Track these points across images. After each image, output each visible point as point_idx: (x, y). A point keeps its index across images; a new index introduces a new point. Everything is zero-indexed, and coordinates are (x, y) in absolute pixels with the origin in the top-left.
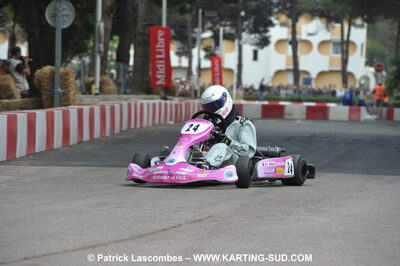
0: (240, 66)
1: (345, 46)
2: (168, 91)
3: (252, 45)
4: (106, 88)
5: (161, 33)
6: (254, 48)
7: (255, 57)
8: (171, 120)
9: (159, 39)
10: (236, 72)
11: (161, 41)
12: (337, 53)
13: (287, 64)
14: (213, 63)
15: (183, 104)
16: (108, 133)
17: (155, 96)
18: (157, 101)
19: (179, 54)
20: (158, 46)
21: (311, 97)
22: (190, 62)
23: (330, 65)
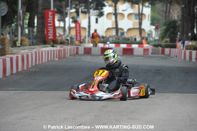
0: (89, 26)
1: (140, 16)
2: (55, 42)
3: (95, 16)
4: (23, 43)
5: (50, 13)
6: (96, 17)
7: (97, 22)
8: (56, 58)
9: (50, 16)
10: (88, 29)
11: (51, 17)
12: (136, 19)
13: (112, 25)
15: (62, 49)
16: (25, 68)
17: (48, 45)
18: (50, 48)
19: (59, 20)
20: (49, 19)
21: (124, 41)
22: (65, 24)
23: (133, 26)
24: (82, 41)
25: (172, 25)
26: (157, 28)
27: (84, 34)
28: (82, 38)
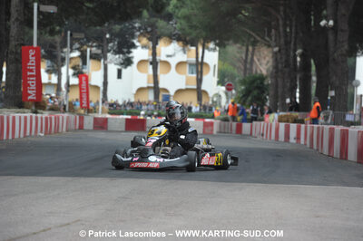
0: (105, 83)
1: (199, 67)
2: (39, 105)
3: (116, 64)
5: (32, 53)
6: (119, 67)
7: (119, 76)
8: (41, 132)
10: (102, 88)
11: (32, 59)
12: (192, 73)
13: (148, 82)
14: (80, 80)
15: (53, 117)
17: (26, 110)
18: (28, 115)
19: (48, 71)
20: (29, 64)
22: (59, 79)
23: (187, 84)
24: (91, 108)
25: (255, 85)
26: (229, 89)
27: (95, 97)
28: (92, 105)
